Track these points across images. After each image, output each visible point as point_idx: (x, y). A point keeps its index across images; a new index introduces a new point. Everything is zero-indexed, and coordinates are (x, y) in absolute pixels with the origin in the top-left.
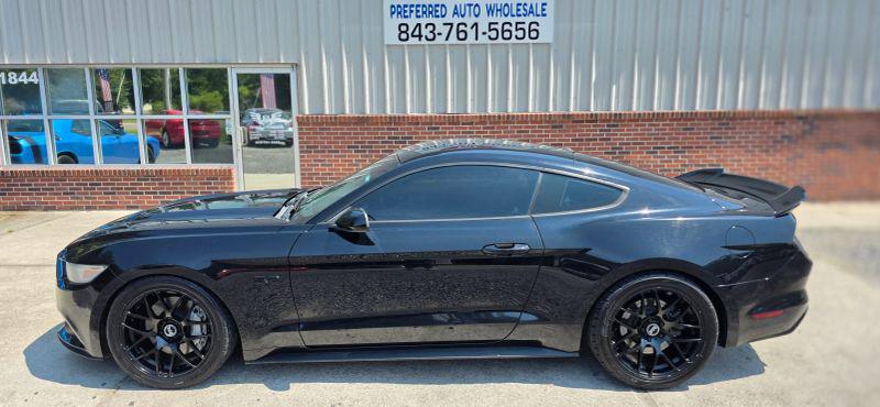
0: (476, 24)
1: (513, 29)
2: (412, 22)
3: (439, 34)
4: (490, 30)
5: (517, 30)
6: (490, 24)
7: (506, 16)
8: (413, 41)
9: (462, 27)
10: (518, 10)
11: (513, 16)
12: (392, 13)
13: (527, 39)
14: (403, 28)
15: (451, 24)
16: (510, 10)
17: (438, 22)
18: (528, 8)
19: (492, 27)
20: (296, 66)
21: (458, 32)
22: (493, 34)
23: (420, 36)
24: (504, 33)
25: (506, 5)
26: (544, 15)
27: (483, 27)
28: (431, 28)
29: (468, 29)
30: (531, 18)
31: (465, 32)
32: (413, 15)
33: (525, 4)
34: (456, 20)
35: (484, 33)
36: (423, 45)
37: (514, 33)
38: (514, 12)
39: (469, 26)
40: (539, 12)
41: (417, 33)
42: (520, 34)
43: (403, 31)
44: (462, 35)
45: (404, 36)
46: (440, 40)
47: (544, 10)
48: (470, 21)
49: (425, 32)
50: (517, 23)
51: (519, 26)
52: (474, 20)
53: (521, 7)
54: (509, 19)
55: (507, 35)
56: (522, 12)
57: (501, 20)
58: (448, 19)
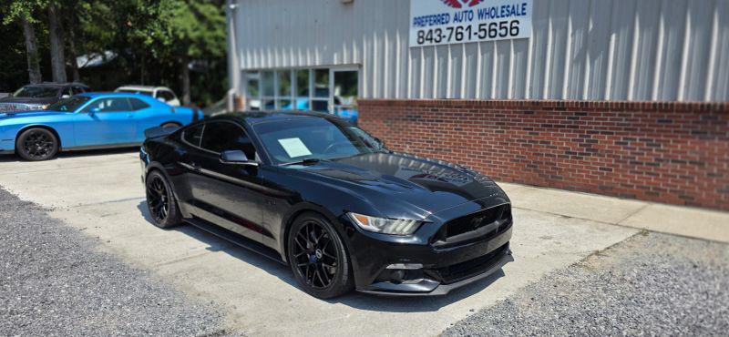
0: (470, 27)
1: (498, 28)
2: (426, 29)
3: (444, 37)
4: (480, 30)
5: (501, 28)
6: (481, 25)
7: (493, 17)
8: (427, 43)
9: (460, 30)
10: (503, 12)
11: (498, 17)
12: (415, 23)
13: (509, 37)
14: (421, 34)
15: (452, 29)
16: (496, 12)
17: (443, 27)
18: (510, 9)
19: (482, 27)
20: (360, 66)
21: (457, 34)
22: (482, 34)
23: (431, 39)
24: (491, 31)
25: (493, 8)
26: (524, 14)
27: (475, 29)
28: (438, 32)
29: (464, 31)
30: (513, 18)
31: (461, 33)
32: (428, 24)
33: (508, 6)
34: (455, 25)
35: (476, 34)
36: (433, 46)
37: (499, 31)
38: (499, 14)
39: (465, 28)
40: (520, 12)
41: (429, 37)
42: (503, 32)
43: (421, 37)
44: (459, 36)
45: (421, 40)
46: (444, 41)
47: (523, 9)
48: (465, 24)
49: (435, 36)
50: (501, 23)
51: (503, 25)
52: (468, 23)
53: (505, 9)
54: (495, 20)
55: (493, 33)
56: (506, 12)
57: (489, 21)
58: (450, 25)
